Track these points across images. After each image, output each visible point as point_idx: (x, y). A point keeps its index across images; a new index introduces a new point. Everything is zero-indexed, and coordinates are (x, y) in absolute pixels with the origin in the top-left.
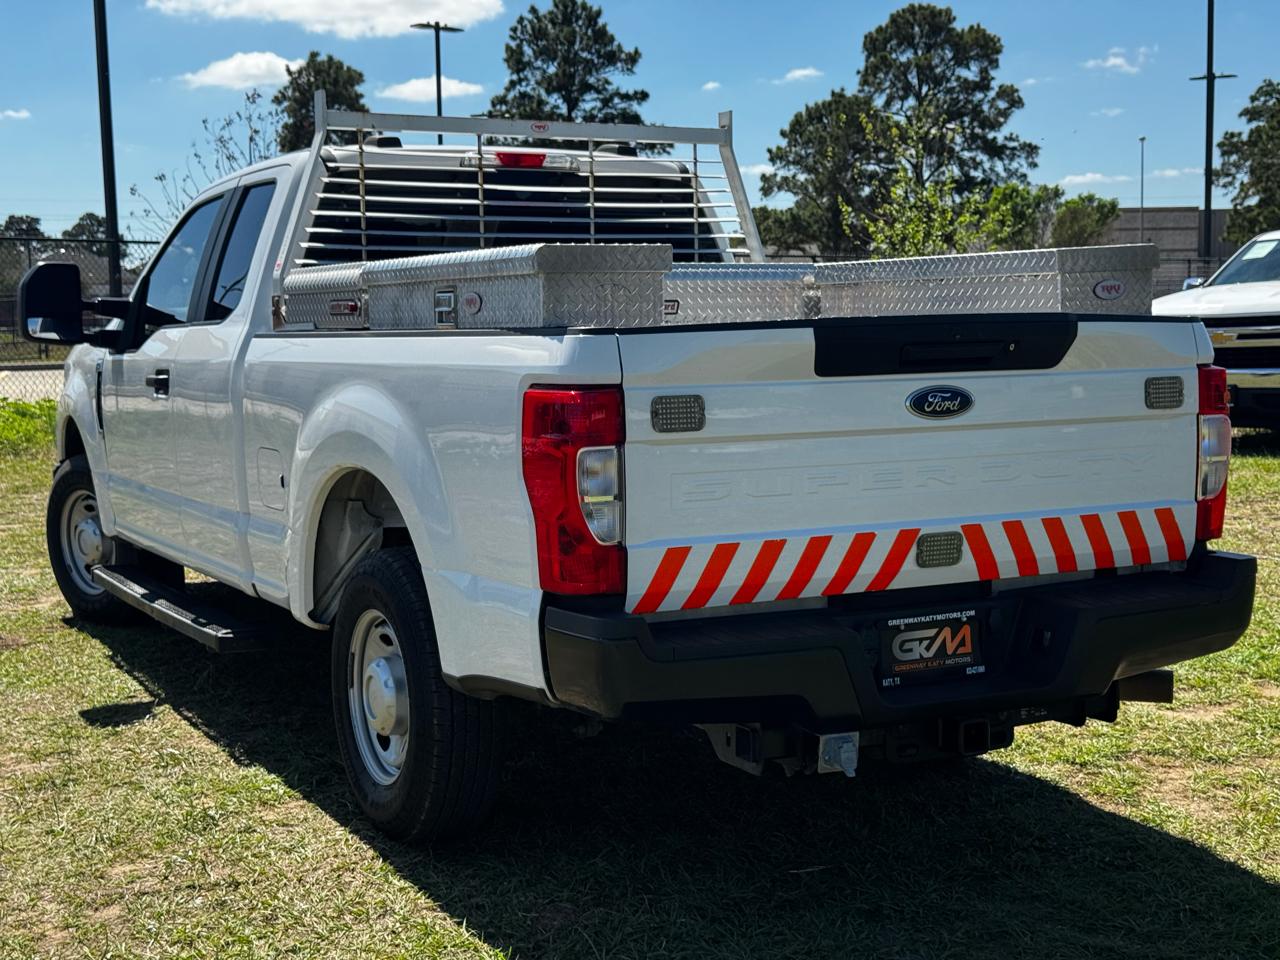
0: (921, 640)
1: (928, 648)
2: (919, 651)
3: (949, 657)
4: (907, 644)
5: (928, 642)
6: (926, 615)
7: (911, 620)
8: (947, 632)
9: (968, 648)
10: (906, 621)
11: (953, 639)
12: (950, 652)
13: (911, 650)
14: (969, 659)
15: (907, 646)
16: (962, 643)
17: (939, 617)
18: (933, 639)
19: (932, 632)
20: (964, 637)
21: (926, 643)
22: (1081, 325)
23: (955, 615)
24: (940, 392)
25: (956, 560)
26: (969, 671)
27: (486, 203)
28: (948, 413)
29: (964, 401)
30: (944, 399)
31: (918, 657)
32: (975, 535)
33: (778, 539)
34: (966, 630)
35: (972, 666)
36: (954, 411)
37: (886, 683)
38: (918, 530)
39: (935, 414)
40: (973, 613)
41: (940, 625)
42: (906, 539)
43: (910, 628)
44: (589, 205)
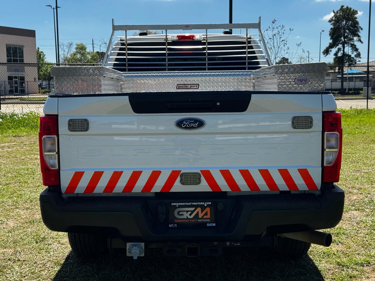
0: (187, 212)
1: (190, 215)
2: (186, 215)
3: (200, 219)
4: (181, 212)
5: (191, 212)
6: (188, 202)
7: (182, 204)
8: (199, 209)
9: (209, 216)
10: (180, 204)
11: (202, 212)
12: (200, 217)
13: (183, 215)
14: (209, 220)
15: (181, 213)
16: (206, 214)
17: (194, 204)
18: (193, 212)
19: (192, 209)
20: (207, 212)
21: (189, 213)
22: (253, 95)
23: (202, 203)
24: (189, 120)
25: (199, 183)
26: (208, 225)
27: (168, 52)
28: (192, 128)
29: (201, 124)
30: (191, 123)
31: (186, 218)
32: (208, 175)
33: (120, 171)
34: (208, 210)
35: (210, 223)
36: (195, 127)
37: (170, 226)
38: (181, 171)
39: (186, 128)
40: (210, 203)
41: (196, 207)
42: (174, 175)
43: (180, 206)
44: (205, 51)
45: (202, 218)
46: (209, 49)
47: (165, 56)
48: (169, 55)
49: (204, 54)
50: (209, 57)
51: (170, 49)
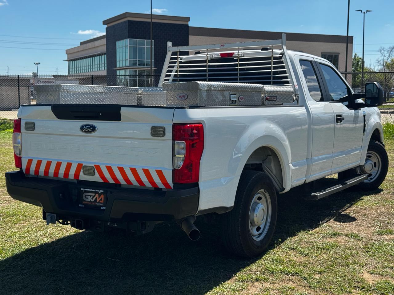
0: (91, 196)
1: (92, 199)
2: (90, 199)
3: (97, 203)
4: (86, 196)
6: (90, 189)
7: (86, 190)
8: (97, 195)
9: (102, 201)
11: (99, 198)
12: (98, 201)
13: (88, 198)
14: (102, 205)
16: (101, 200)
17: (94, 190)
18: (94, 196)
19: (93, 194)
20: (102, 198)
21: (92, 197)
22: (122, 108)
23: (98, 191)
24: (87, 126)
25: (94, 175)
26: (102, 208)
27: (208, 69)
28: (88, 132)
29: (93, 129)
30: (88, 128)
31: (90, 201)
32: (98, 168)
33: (50, 161)
34: (102, 196)
35: (103, 207)
36: (90, 131)
37: (80, 205)
38: (83, 164)
39: (85, 132)
40: (103, 191)
41: (96, 193)
42: (80, 166)
43: (86, 191)
44: (237, 67)
45: (99, 202)
46: (241, 65)
47: (206, 72)
48: (209, 71)
49: (236, 70)
50: (241, 72)
51: (209, 66)
